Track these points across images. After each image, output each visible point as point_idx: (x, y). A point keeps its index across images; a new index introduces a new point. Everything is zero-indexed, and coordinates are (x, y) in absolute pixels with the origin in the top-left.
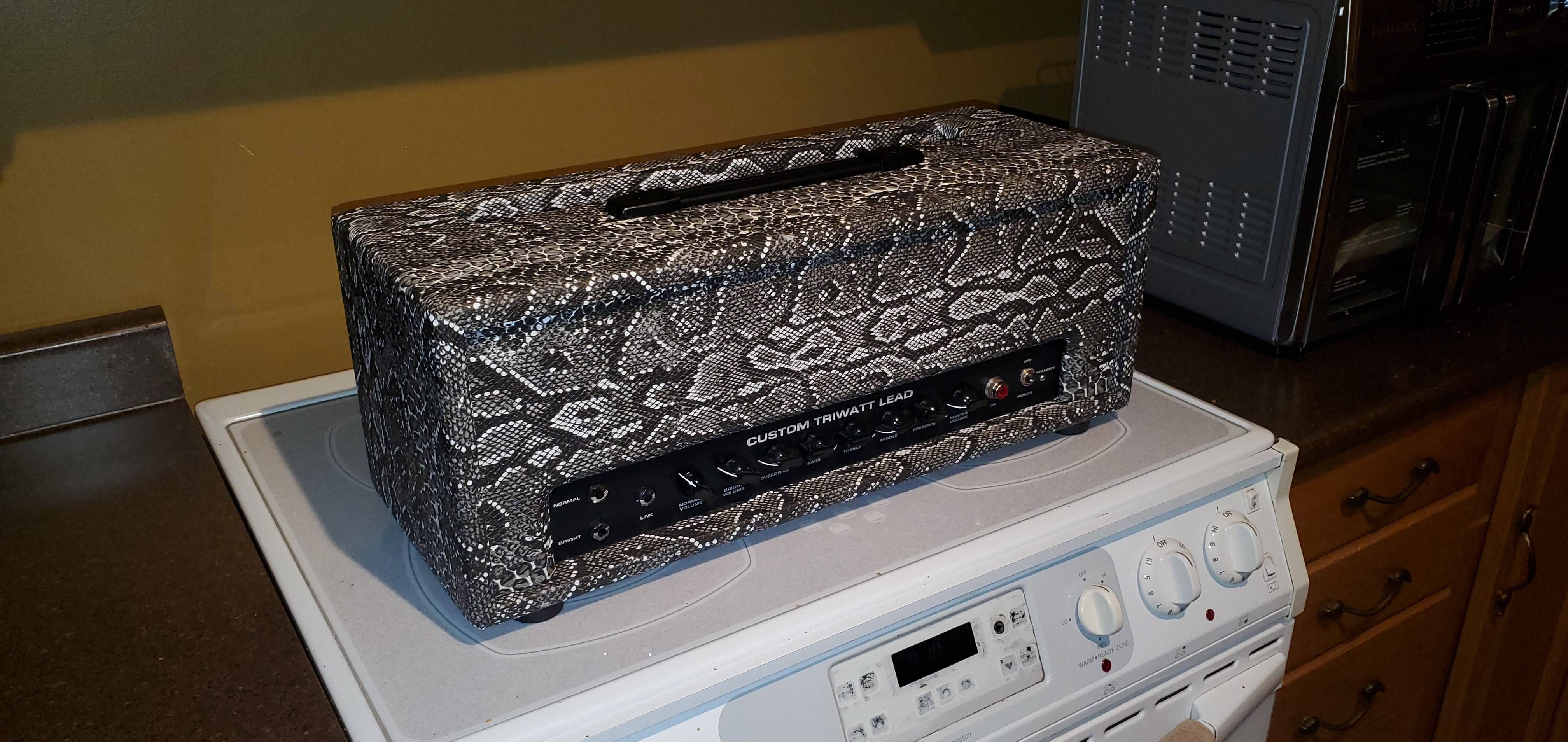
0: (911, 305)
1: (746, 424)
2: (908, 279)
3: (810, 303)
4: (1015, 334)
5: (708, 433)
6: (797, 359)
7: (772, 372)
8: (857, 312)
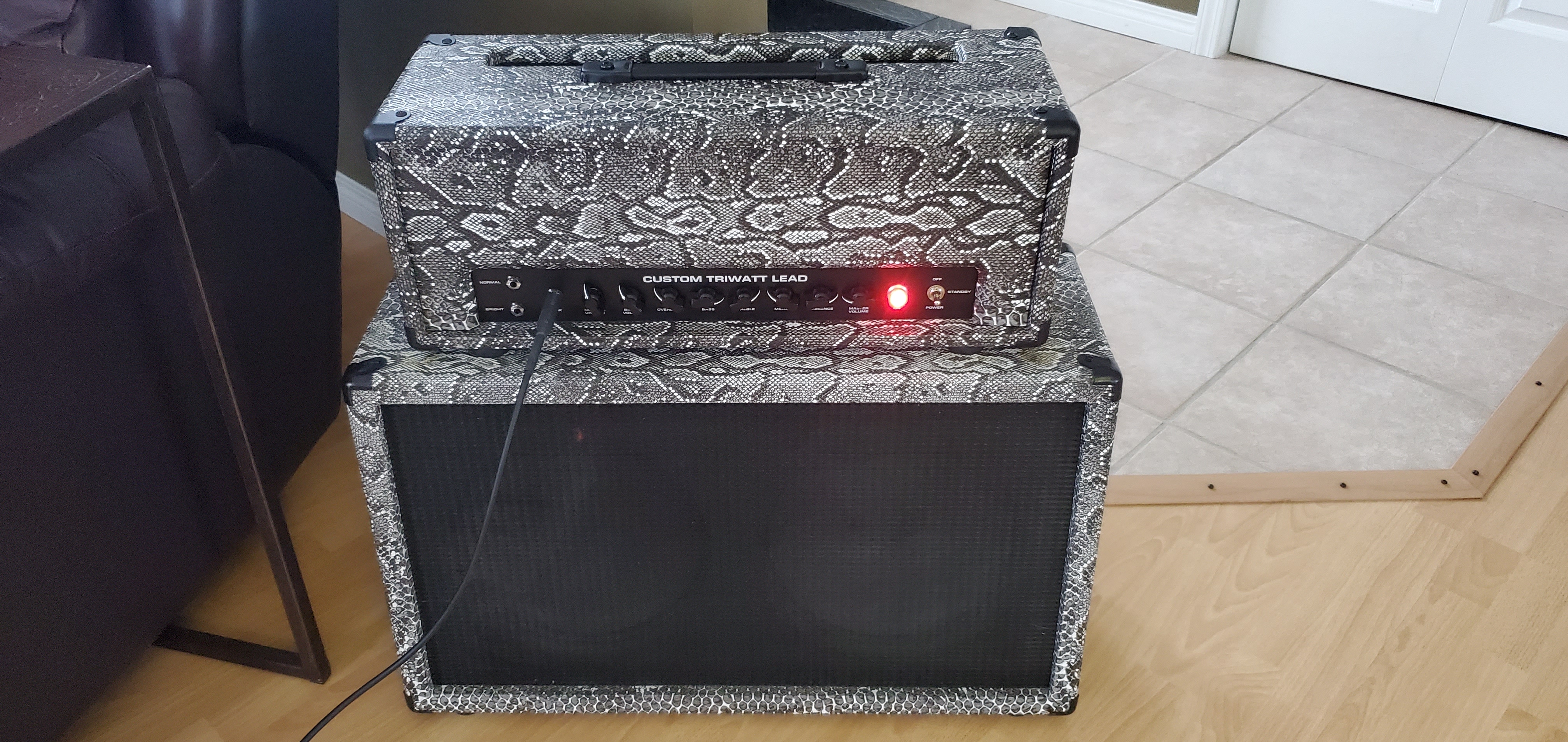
0: (788, 205)
1: (628, 264)
2: (783, 183)
3: (683, 184)
4: (905, 252)
5: (594, 262)
6: (674, 224)
7: (649, 230)
8: (730, 201)
